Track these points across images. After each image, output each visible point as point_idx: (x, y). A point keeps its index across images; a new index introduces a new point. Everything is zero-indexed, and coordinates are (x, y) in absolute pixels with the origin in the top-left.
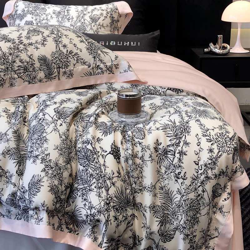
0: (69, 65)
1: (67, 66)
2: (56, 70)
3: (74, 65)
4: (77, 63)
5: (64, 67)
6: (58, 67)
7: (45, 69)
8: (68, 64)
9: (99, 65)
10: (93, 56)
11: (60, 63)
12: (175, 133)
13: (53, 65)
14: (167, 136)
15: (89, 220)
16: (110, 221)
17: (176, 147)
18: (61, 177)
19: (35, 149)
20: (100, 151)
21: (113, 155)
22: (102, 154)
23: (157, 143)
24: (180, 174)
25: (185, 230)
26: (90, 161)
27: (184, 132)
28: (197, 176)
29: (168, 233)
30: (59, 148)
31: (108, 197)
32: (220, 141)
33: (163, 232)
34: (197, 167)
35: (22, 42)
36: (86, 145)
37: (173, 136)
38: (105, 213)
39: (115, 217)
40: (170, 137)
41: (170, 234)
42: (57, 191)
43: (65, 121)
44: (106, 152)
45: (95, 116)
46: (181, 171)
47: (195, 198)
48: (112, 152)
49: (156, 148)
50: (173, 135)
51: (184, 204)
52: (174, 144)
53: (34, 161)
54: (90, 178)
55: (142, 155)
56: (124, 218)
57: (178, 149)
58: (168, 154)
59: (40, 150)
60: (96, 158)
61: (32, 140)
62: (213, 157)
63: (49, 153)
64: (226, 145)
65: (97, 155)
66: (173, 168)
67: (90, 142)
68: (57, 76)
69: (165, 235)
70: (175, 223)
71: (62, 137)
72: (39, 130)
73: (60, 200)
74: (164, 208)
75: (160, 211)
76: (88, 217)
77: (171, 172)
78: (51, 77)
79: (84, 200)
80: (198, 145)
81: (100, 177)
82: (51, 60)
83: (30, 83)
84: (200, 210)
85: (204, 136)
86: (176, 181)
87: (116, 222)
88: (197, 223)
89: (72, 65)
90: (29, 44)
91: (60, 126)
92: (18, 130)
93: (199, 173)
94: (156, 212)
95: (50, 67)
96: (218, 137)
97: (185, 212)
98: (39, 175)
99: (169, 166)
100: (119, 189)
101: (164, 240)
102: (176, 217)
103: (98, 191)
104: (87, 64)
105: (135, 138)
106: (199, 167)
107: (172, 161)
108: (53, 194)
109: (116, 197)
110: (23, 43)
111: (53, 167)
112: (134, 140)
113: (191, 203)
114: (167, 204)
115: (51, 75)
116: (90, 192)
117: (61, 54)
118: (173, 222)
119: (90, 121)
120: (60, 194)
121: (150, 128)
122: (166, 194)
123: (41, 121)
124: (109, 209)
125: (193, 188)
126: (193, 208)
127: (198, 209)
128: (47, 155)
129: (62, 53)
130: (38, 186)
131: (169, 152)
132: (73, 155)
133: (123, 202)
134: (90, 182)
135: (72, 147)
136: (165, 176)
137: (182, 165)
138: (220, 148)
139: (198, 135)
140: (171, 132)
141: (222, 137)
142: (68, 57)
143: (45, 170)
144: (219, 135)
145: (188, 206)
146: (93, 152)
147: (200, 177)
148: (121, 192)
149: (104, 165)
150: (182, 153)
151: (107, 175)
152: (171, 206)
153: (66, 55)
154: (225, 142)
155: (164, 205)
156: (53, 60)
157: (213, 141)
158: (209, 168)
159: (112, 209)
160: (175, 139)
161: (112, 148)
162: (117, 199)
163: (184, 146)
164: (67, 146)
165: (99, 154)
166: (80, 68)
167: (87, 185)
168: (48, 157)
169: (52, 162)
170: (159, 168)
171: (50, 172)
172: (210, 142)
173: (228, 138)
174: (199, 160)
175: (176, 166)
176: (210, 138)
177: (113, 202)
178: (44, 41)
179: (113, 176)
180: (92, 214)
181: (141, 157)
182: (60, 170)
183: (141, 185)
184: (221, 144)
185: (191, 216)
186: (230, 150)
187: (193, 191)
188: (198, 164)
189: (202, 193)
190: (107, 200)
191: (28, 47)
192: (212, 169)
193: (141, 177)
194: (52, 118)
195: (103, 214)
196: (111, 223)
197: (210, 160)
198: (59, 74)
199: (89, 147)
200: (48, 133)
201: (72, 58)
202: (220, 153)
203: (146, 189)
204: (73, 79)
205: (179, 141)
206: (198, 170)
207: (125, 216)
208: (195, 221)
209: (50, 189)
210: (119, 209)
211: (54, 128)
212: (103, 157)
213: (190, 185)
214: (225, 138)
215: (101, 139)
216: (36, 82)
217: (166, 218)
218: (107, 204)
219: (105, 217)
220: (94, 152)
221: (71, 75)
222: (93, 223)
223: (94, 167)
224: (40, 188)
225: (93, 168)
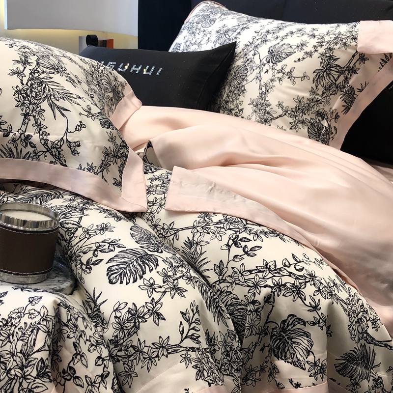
9: (29, 135)
10: (24, 112)
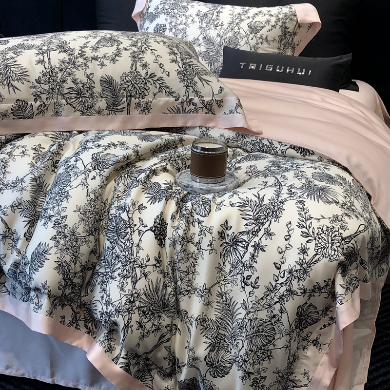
0: (147, 94)
1: (143, 95)
2: (125, 99)
3: (155, 95)
4: (159, 92)
5: (138, 96)
6: (129, 95)
7: (109, 96)
8: (146, 92)
9: (192, 99)
10: (185, 85)
11: (132, 89)
12: (256, 214)
13: (122, 91)
14: (242, 218)
15: (103, 320)
16: (130, 327)
17: (252, 237)
18: (77, 252)
19: (51, 206)
20: (138, 224)
21: (155, 233)
22: (140, 229)
23: (226, 225)
24: (249, 279)
25: (246, 364)
26: (119, 236)
27: (270, 216)
28: (275, 286)
29: (220, 363)
30: (81, 211)
31: (134, 292)
32: (323, 238)
33: (213, 361)
34: (277, 272)
35: (84, 54)
36: (121, 212)
37: (251, 219)
38: (125, 314)
39: (139, 323)
40: (246, 220)
41: (224, 367)
42: (67, 270)
43: (101, 173)
44: (147, 226)
45: (148, 172)
46: (252, 274)
47: (268, 319)
48: (154, 228)
49: (222, 234)
50: (251, 217)
51: (248, 324)
52: (249, 231)
53: (45, 223)
54: (115, 260)
55: (199, 241)
56: (154, 328)
57: (254, 240)
58: (238, 245)
59: (56, 209)
60: (129, 234)
61: (51, 193)
62: (304, 261)
63: (67, 216)
64: (330, 245)
65: (132, 229)
66: (241, 268)
67: (127, 209)
68: (126, 108)
69: (216, 366)
70: (233, 351)
71: (89, 196)
72: (63, 181)
73: (72, 284)
74: (220, 325)
75: (212, 328)
76: (103, 315)
77: (238, 274)
78: (116, 109)
79: (103, 290)
80: (286, 240)
81: (128, 261)
82: (119, 83)
83: (83, 113)
84: (274, 339)
85: (300, 226)
86: (243, 287)
87: (140, 330)
88: (269, 358)
89: (151, 94)
90: (93, 59)
91: (92, 179)
92: (39, 177)
93: (279, 282)
94: (206, 328)
95: (116, 95)
96: (321, 232)
97: (249, 337)
98: (47, 244)
99: (237, 264)
100: (152, 283)
101: (214, 373)
102: (235, 343)
103: (121, 282)
104: (174, 95)
105: (195, 213)
106: (280, 273)
107: (241, 257)
108: (60, 273)
109: (145, 295)
110: (85, 56)
111: (68, 236)
112: (193, 217)
113: (260, 326)
114: (225, 321)
115: (116, 106)
116: (111, 281)
117: (136, 76)
118: (231, 350)
119: (138, 179)
120: (71, 276)
121: (222, 202)
122: (226, 304)
123: (70, 168)
124: (132, 310)
125: (267, 303)
126: (263, 333)
127: (271, 337)
128: (63, 218)
129: (139, 75)
130: (42, 259)
131: (240, 242)
132: (104, 225)
133: (156, 303)
134: (113, 265)
135: (104, 212)
136: (228, 278)
137: (254, 265)
138: (319, 249)
139: (290, 223)
140: (251, 213)
141: (329, 234)
142: (146, 81)
143: (56, 238)
144: (325, 229)
145: (254, 330)
146: (127, 224)
147: (279, 289)
148: (156, 289)
149: (138, 245)
150: (258, 247)
151: (138, 261)
152: (231, 325)
153: (144, 78)
154: (330, 242)
155: (220, 321)
156: (122, 84)
157: (311, 236)
158: (294, 277)
159: (136, 311)
160: (253, 224)
161: (155, 222)
162: (147, 297)
163: (264, 237)
164: (94, 209)
165: (135, 228)
166: (163, 99)
167: (109, 270)
168: (64, 220)
169: (68, 228)
170: (222, 264)
171: (62, 242)
172: (307, 237)
173: (340, 236)
174: (282, 262)
175: (246, 265)
176: (308, 231)
177: (140, 301)
178: (116, 55)
179: (148, 263)
180: (108, 312)
181: (197, 243)
182: (77, 242)
183: (190, 285)
184: (323, 244)
185: (257, 345)
186: (335, 254)
187: (266, 308)
188: (279, 269)
189: (280, 314)
190: (132, 296)
191: (90, 62)
192: (299, 279)
193: (193, 273)
194: (85, 167)
195: (122, 316)
196: (132, 330)
197: (299, 265)
198: (129, 106)
199: (124, 216)
200: (72, 187)
201: (153, 84)
202: (318, 257)
203: (196, 292)
204: (150, 115)
205: (259, 228)
206: (278, 277)
207: (156, 325)
208: (264, 355)
209: (57, 265)
210: (148, 313)
211: (83, 181)
212: (139, 233)
213: (262, 298)
214: (333, 235)
215: (145, 207)
216: (92, 114)
217: (222, 341)
218: (130, 301)
219: (124, 319)
220: (129, 224)
221: (147, 109)
222: (109, 327)
223: (123, 245)
224: (44, 262)
225: (122, 247)
